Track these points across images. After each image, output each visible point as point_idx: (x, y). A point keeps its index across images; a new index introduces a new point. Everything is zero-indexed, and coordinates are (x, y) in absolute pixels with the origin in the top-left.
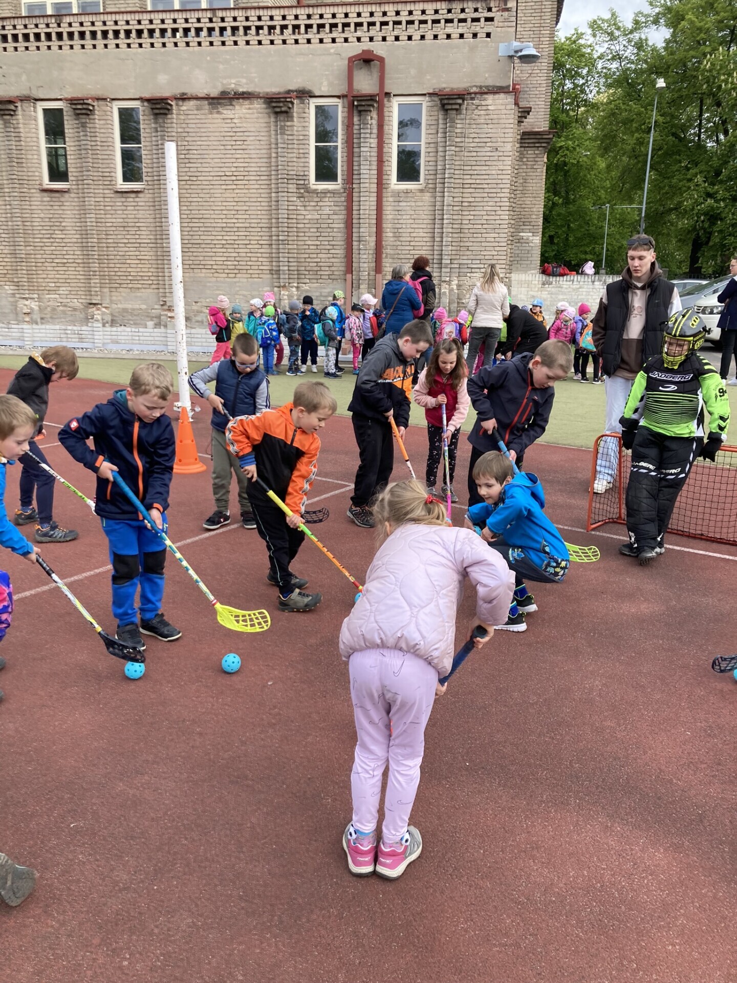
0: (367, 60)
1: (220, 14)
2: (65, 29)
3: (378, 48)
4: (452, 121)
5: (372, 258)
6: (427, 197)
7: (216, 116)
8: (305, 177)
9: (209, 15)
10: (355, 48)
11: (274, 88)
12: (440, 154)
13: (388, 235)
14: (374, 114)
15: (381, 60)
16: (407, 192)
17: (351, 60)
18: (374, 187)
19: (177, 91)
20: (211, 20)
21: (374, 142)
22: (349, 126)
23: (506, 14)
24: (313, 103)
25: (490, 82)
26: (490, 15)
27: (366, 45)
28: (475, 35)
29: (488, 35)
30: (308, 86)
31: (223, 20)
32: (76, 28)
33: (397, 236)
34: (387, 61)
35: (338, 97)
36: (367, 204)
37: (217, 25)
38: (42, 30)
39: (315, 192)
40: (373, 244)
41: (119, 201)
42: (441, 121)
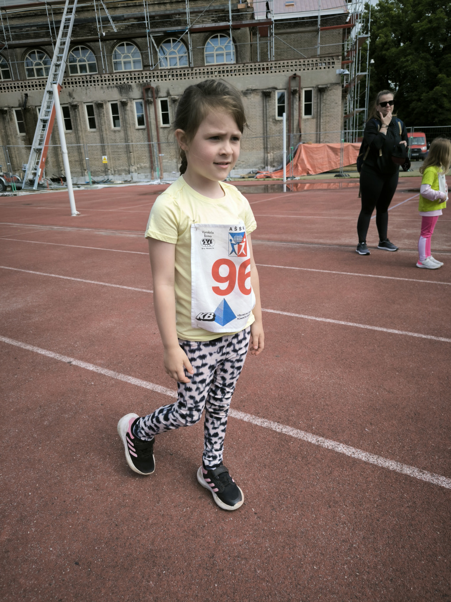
0: (294, 77)
1: (246, 65)
3: (298, 73)
4: (323, 95)
5: (297, 141)
6: (315, 120)
7: (245, 98)
8: (275, 116)
9: (243, 65)
10: (291, 74)
11: (264, 88)
12: (319, 106)
13: (302, 133)
14: (298, 94)
15: (300, 77)
16: (308, 119)
17: (290, 77)
18: (297, 118)
20: (243, 66)
21: (297, 103)
22: (289, 99)
23: (338, 61)
24: (277, 92)
25: (334, 82)
26: (332, 61)
27: (294, 72)
28: (329, 68)
29: (333, 67)
30: (276, 86)
31: (247, 66)
34: (301, 77)
35: (285, 89)
36: (296, 124)
37: (245, 68)
39: (278, 121)
40: (298, 137)
42: (319, 95)
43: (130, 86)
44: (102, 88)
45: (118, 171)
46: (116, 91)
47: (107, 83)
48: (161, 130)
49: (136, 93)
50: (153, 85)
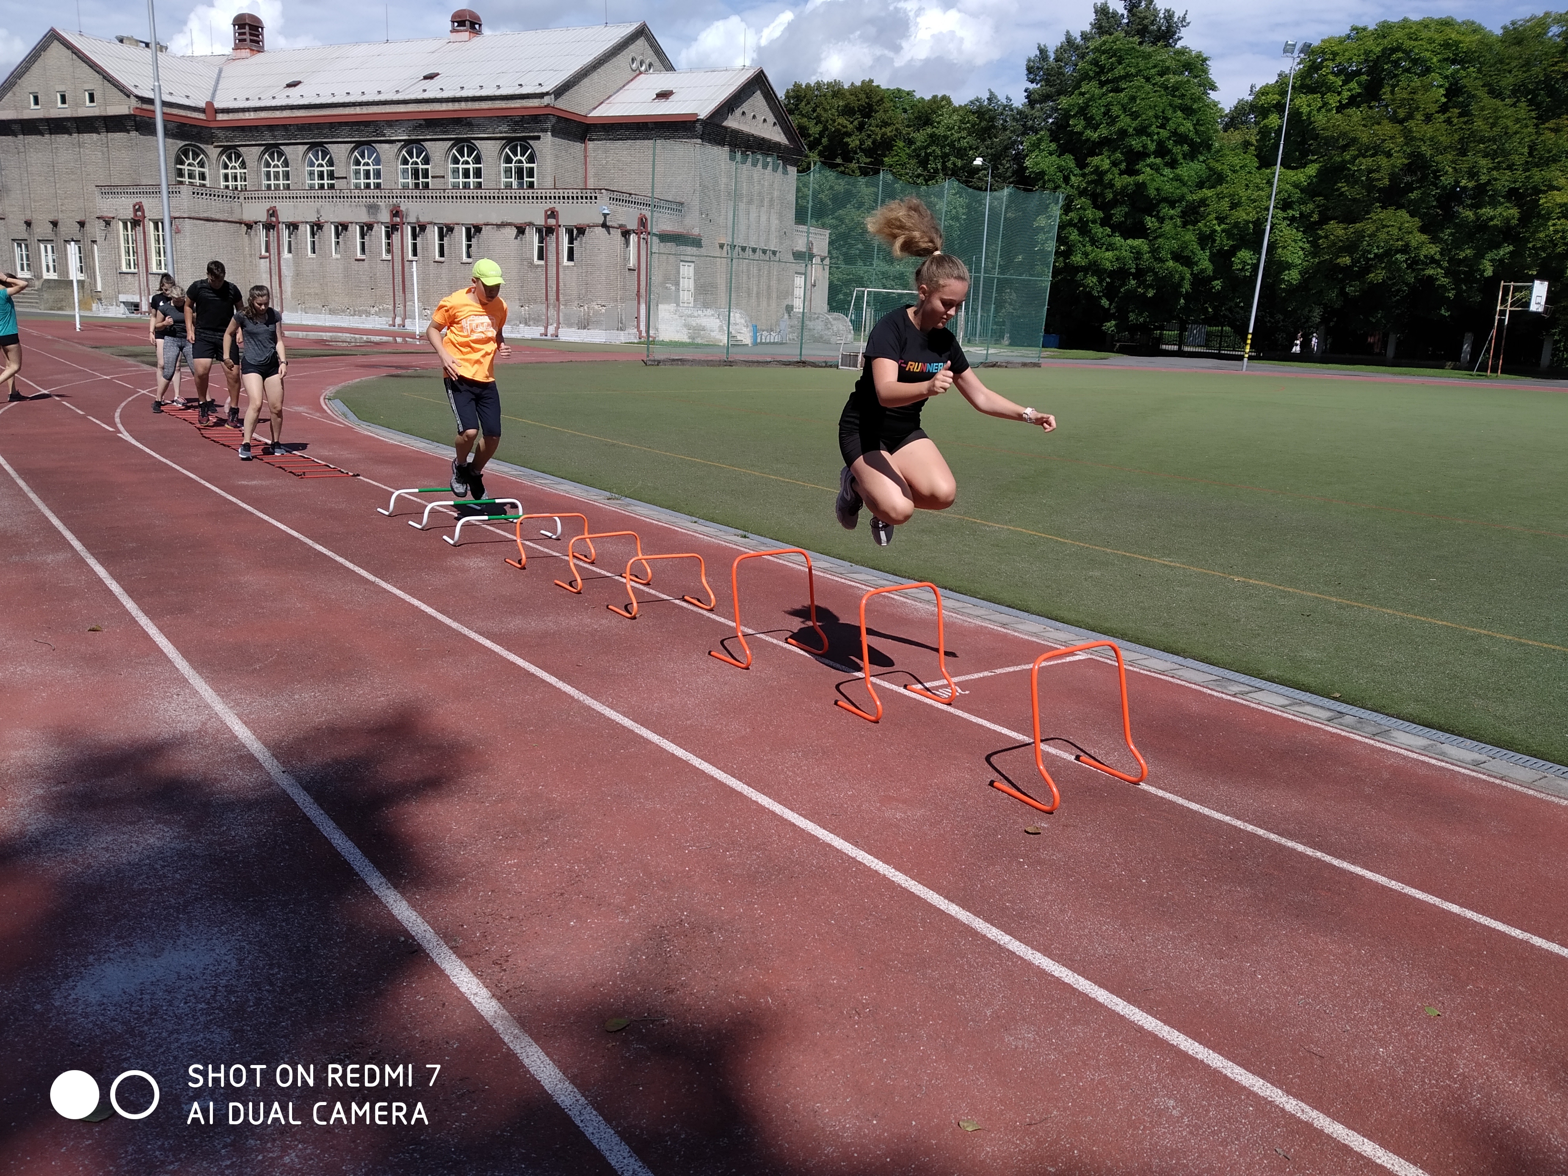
0: (553, 211)
2: (446, 195)
3: (556, 207)
4: (583, 238)
5: (555, 294)
6: (576, 269)
7: (498, 232)
8: (534, 258)
10: (549, 207)
11: (519, 221)
12: (580, 251)
13: (561, 284)
14: (555, 233)
15: (557, 212)
16: (570, 267)
17: (546, 211)
18: (555, 264)
19: (486, 221)
21: (554, 245)
23: (602, 195)
24: (535, 228)
25: (597, 221)
26: (596, 195)
27: (552, 206)
28: (591, 203)
29: (596, 203)
30: (533, 221)
32: (450, 195)
33: (565, 285)
34: (559, 213)
35: (543, 226)
36: (552, 271)
38: (438, 195)
39: (535, 265)
40: (555, 289)
41: (463, 266)
43: (379, 206)
44: (350, 206)
45: (359, 311)
46: (364, 210)
47: (357, 200)
48: (406, 264)
49: (385, 216)
50: (403, 208)
